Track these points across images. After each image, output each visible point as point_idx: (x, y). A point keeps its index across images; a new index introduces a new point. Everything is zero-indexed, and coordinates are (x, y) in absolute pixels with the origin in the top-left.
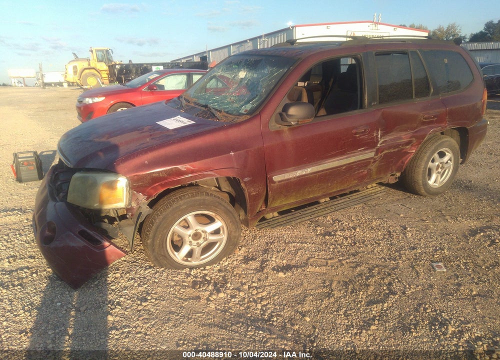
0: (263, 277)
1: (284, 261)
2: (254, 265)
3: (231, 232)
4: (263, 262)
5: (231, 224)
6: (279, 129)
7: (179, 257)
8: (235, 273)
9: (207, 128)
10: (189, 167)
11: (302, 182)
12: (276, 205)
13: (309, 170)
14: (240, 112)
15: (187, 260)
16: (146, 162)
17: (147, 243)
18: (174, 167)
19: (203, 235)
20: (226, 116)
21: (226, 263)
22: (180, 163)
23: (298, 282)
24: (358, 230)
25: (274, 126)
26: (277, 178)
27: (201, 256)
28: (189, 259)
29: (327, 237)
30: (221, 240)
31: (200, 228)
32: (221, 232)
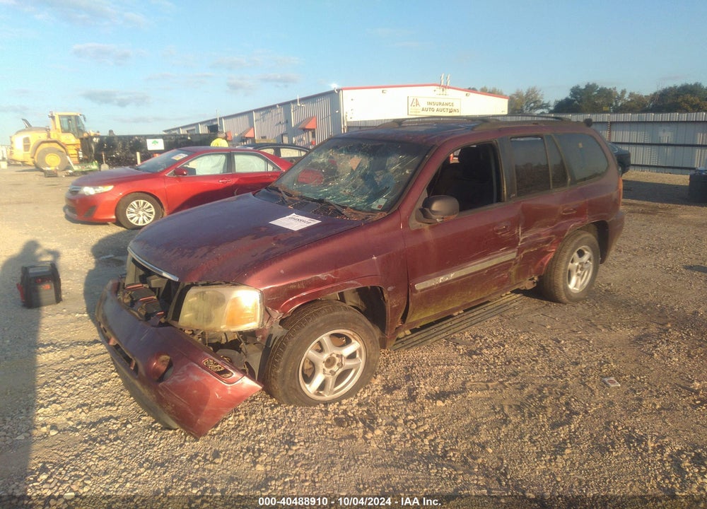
0: (417, 408)
1: (436, 388)
2: (401, 394)
3: (370, 354)
4: (410, 391)
5: (370, 345)
6: (420, 228)
7: (311, 388)
8: (381, 405)
9: (342, 229)
10: (330, 275)
11: (445, 290)
12: (414, 320)
13: (452, 276)
14: (372, 207)
15: (318, 394)
16: (282, 271)
17: (276, 374)
18: (314, 276)
19: (338, 360)
20: (355, 214)
21: (366, 395)
22: (319, 273)
23: (464, 410)
24: (506, 346)
25: (414, 224)
26: (419, 286)
27: (335, 387)
28: (321, 392)
29: (475, 357)
30: (357, 366)
31: (336, 351)
32: (358, 356)
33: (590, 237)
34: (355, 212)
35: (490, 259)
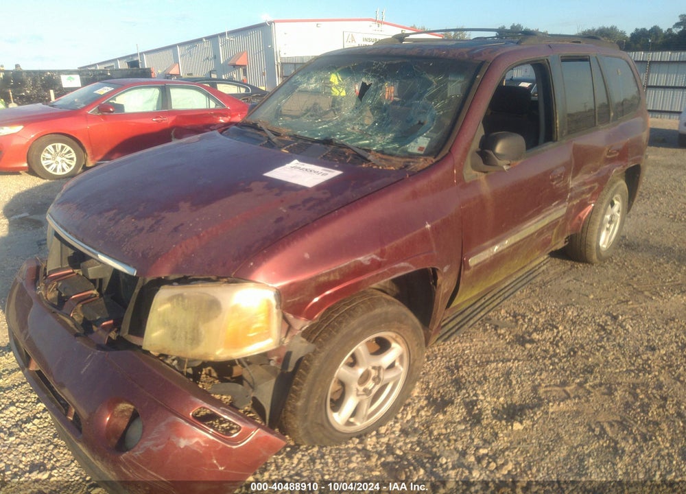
0: (487, 435)
1: (502, 399)
2: (456, 412)
4: (470, 405)
6: (475, 179)
7: (339, 418)
8: (435, 433)
10: (374, 256)
11: (498, 260)
13: (507, 242)
14: (410, 150)
15: (349, 424)
16: (307, 256)
18: (353, 260)
19: (374, 373)
20: (385, 160)
21: (409, 417)
22: (360, 255)
23: (551, 435)
24: (560, 328)
25: (470, 173)
26: (473, 261)
28: (354, 420)
29: (528, 346)
30: (398, 376)
31: (375, 363)
32: (397, 366)
33: (622, 184)
34: (385, 157)
35: (544, 218)
